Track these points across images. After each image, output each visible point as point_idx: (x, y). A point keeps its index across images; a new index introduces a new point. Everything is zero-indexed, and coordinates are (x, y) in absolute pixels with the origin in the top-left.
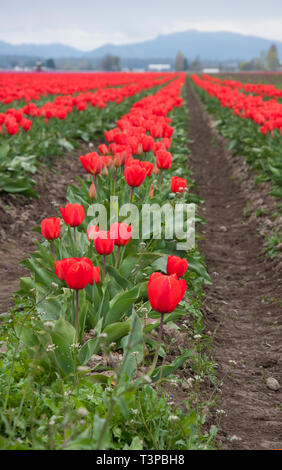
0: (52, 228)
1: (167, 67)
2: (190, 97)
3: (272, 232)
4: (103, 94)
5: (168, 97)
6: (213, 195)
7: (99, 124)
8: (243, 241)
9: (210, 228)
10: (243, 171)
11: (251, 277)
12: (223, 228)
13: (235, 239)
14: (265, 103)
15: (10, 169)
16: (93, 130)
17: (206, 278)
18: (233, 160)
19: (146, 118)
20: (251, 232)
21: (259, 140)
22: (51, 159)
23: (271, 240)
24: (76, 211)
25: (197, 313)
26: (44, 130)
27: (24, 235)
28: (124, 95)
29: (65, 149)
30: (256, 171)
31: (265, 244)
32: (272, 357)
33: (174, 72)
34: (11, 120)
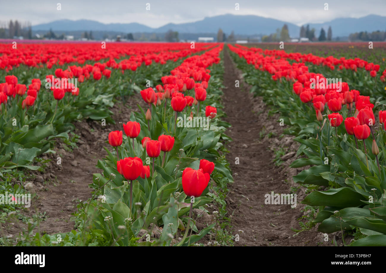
0: (116, 139)
1: (211, 39)
2: (226, 59)
3: (279, 148)
4: (165, 55)
5: (209, 56)
6: (239, 123)
7: (161, 75)
8: (259, 154)
9: (236, 145)
10: (260, 107)
11: (263, 179)
12: (245, 145)
13: (253, 153)
14: (277, 60)
15: (94, 103)
16: (156, 79)
17: (230, 178)
18: (253, 100)
19: (191, 68)
20: (264, 148)
21: (272, 85)
22: (125, 98)
23: (278, 153)
24: (134, 127)
25: (222, 202)
26: (121, 78)
27: (103, 149)
28: (179, 56)
29: (135, 91)
30: (269, 106)
31: (274, 156)
32: (275, 233)
33: (216, 42)
34: (97, 70)
